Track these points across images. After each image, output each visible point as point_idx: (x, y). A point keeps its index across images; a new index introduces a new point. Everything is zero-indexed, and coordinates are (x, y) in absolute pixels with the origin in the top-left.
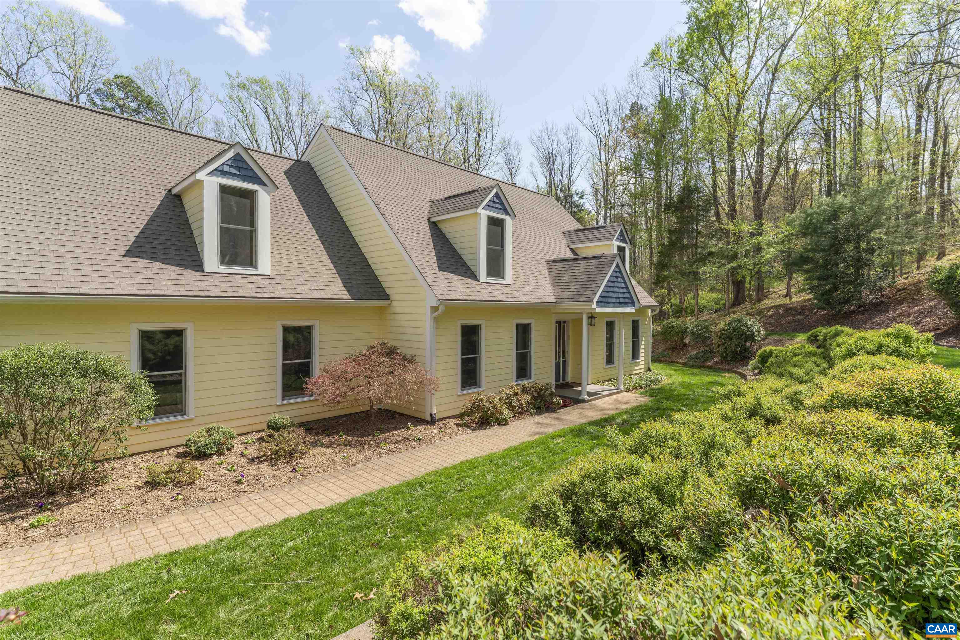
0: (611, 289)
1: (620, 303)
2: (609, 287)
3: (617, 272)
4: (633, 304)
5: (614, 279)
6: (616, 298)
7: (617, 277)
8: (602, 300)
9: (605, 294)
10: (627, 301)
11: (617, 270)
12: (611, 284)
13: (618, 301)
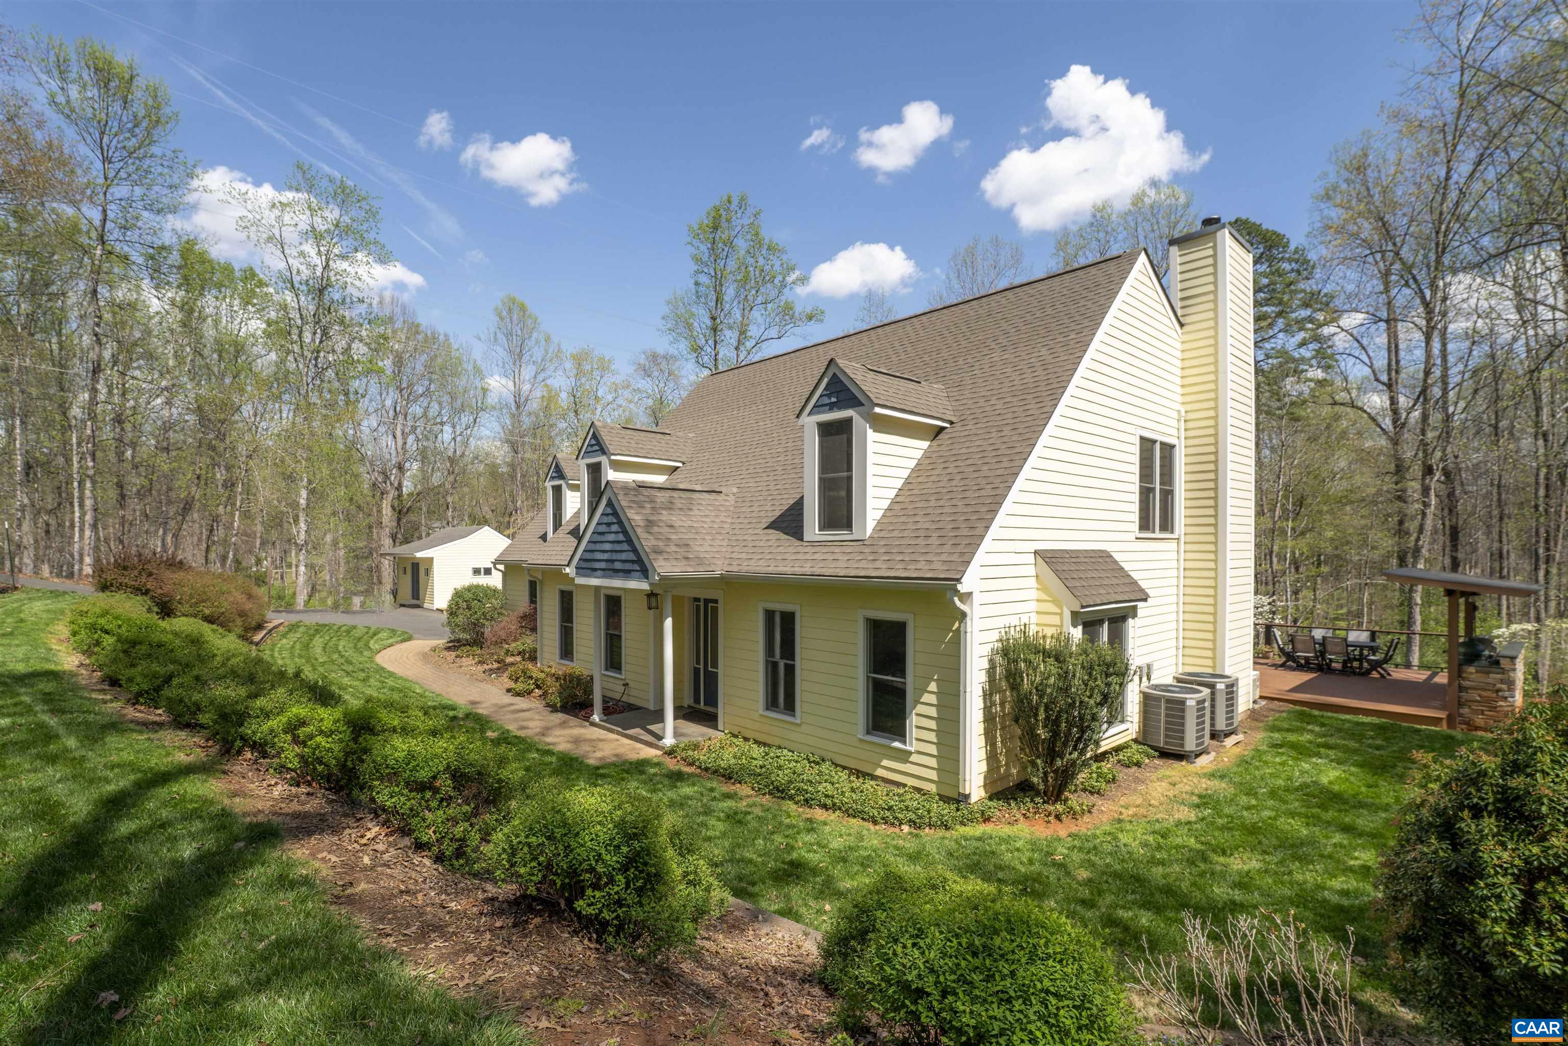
0: (599, 547)
1: (616, 571)
2: (595, 542)
3: (607, 515)
4: (645, 572)
5: (603, 528)
6: (607, 561)
7: (609, 524)
8: (584, 565)
9: (588, 556)
10: (628, 566)
11: (609, 511)
12: (600, 538)
13: (610, 566)
